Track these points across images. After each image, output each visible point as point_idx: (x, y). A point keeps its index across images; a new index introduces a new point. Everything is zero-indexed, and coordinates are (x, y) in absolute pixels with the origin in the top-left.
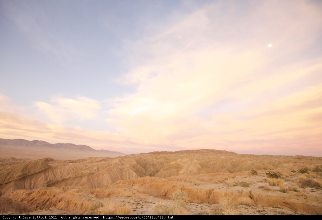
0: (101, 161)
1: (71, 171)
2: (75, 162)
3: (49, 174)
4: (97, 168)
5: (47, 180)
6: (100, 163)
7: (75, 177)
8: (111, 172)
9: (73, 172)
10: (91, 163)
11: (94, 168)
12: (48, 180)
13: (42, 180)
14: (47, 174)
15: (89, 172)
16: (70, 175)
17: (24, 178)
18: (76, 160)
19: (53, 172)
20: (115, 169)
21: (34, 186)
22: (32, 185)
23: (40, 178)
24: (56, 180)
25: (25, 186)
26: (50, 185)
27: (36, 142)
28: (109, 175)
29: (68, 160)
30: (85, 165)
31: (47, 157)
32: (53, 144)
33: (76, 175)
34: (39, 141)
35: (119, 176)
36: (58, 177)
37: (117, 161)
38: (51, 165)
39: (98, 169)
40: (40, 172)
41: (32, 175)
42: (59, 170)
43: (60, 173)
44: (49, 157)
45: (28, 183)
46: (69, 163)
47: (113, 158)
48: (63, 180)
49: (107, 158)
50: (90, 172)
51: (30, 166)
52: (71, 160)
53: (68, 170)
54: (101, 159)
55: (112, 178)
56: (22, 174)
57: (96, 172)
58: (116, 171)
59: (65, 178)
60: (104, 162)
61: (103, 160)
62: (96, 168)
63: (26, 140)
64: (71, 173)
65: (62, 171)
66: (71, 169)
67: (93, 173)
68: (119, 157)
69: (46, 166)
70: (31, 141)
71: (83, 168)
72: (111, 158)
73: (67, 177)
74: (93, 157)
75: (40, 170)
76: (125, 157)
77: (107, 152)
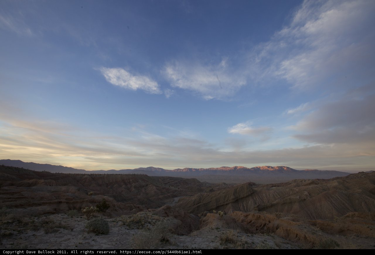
0: (310, 184)
1: (277, 196)
2: (278, 186)
3: (256, 198)
4: (308, 193)
5: (256, 204)
6: (311, 186)
7: (284, 204)
8: (332, 200)
9: (279, 197)
10: (298, 187)
11: (305, 193)
12: (258, 204)
13: (252, 203)
14: (255, 198)
15: (298, 197)
16: (277, 200)
17: (237, 201)
18: (278, 184)
19: (259, 197)
20: (337, 195)
21: (247, 209)
22: (245, 208)
23: (250, 202)
24: (265, 205)
25: (240, 209)
26: (261, 209)
27: (236, 168)
28: (329, 202)
29: (270, 184)
30: (292, 190)
31: (249, 182)
32: (250, 168)
33: (284, 201)
34: (238, 167)
35: (347, 205)
36: (266, 202)
37: (335, 183)
38: (256, 189)
39: (310, 195)
40: (248, 196)
41: (242, 198)
42: (264, 195)
43: (266, 198)
44: (251, 181)
45: (241, 206)
46: (272, 187)
47: (328, 180)
48: (272, 206)
49: (318, 180)
50: (300, 198)
51: (238, 189)
52: (273, 184)
53: (274, 195)
54: (310, 182)
55: (335, 207)
56: (234, 197)
57: (309, 198)
58: (339, 197)
59: (273, 203)
60: (316, 185)
61: (313, 182)
62: (306, 193)
63: (228, 167)
64: (277, 198)
65: (268, 196)
66: (276, 193)
67: (305, 200)
68: (338, 178)
69: (251, 190)
70: (232, 168)
71: (290, 193)
72: (324, 180)
73: (275, 202)
74: (297, 179)
75: (248, 194)
76: (347, 177)
77: (315, 172)
